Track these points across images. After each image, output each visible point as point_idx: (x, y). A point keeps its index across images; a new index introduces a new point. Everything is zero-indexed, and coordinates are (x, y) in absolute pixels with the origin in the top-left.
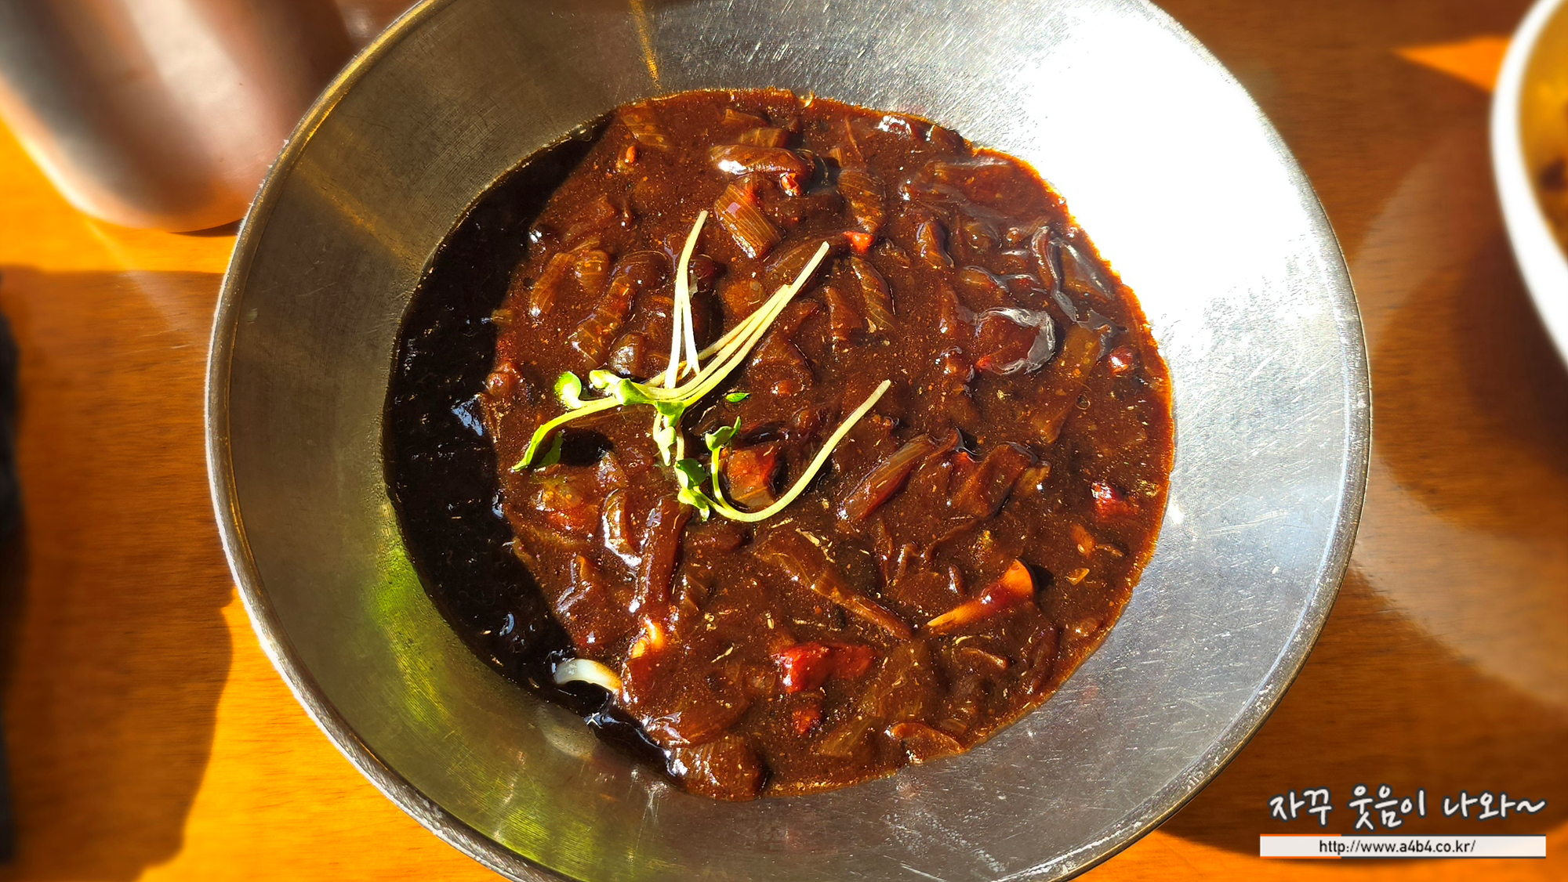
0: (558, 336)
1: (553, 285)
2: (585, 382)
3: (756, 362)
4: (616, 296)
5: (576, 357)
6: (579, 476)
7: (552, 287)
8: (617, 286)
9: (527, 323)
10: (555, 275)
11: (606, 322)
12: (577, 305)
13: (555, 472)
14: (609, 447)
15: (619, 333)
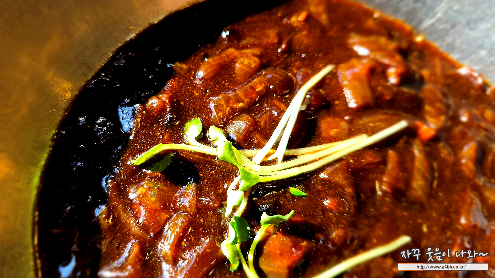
0: (205, 94)
1: (219, 64)
2: (205, 130)
3: (323, 176)
4: (253, 88)
5: (209, 112)
6: (168, 188)
7: (218, 65)
8: (256, 83)
9: (192, 79)
10: (224, 59)
11: (238, 100)
12: (227, 82)
13: (155, 177)
14: (197, 180)
15: (243, 111)
